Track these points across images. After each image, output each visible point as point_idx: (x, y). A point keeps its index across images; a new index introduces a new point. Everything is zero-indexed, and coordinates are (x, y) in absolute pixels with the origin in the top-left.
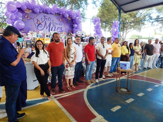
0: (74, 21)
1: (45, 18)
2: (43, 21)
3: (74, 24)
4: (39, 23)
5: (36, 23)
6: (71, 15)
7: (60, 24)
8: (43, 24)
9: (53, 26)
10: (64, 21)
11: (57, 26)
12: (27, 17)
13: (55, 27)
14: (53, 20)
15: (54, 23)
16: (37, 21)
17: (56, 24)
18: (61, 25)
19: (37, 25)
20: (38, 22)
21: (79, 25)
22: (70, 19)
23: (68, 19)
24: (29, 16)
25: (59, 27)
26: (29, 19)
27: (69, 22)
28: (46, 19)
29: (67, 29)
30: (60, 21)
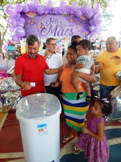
0: (91, 22)
1: (51, 21)
2: (48, 25)
3: (90, 25)
5: (39, 27)
6: (85, 13)
7: (70, 26)
8: (48, 28)
9: (61, 29)
10: (76, 21)
11: (66, 28)
12: (31, 22)
13: (63, 30)
14: (61, 22)
15: (62, 25)
16: (42, 25)
17: (64, 26)
18: (72, 26)
19: (40, 30)
20: (42, 26)
22: (84, 19)
23: (82, 19)
24: (33, 20)
25: (68, 30)
26: (33, 24)
27: (83, 22)
28: (52, 22)
29: (79, 30)
30: (70, 21)
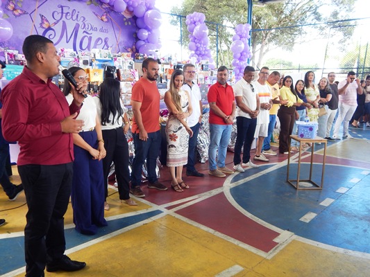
0: (139, 23)
1: (62, 13)
2: (58, 21)
3: (140, 29)
4: (46, 25)
5: (38, 26)
6: (131, 6)
7: (102, 30)
8: (58, 28)
9: (85, 34)
10: (113, 21)
11: (95, 35)
12: (14, 9)
13: (90, 39)
14: (84, 19)
15: (87, 27)
16: (42, 19)
17: (92, 28)
18: (106, 31)
19: (41, 31)
20: (43, 23)
21: (154, 31)
22: (128, 16)
23: (123, 17)
24: (20, 5)
25: (99, 39)
26: (20, 15)
27: (126, 24)
28: (64, 15)
29: (120, 43)
30: (102, 20)
